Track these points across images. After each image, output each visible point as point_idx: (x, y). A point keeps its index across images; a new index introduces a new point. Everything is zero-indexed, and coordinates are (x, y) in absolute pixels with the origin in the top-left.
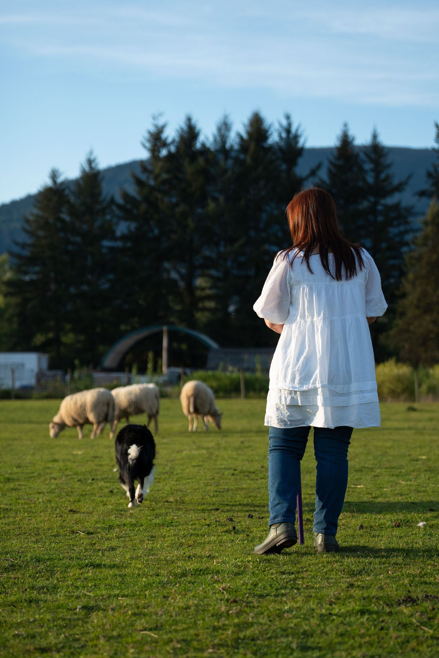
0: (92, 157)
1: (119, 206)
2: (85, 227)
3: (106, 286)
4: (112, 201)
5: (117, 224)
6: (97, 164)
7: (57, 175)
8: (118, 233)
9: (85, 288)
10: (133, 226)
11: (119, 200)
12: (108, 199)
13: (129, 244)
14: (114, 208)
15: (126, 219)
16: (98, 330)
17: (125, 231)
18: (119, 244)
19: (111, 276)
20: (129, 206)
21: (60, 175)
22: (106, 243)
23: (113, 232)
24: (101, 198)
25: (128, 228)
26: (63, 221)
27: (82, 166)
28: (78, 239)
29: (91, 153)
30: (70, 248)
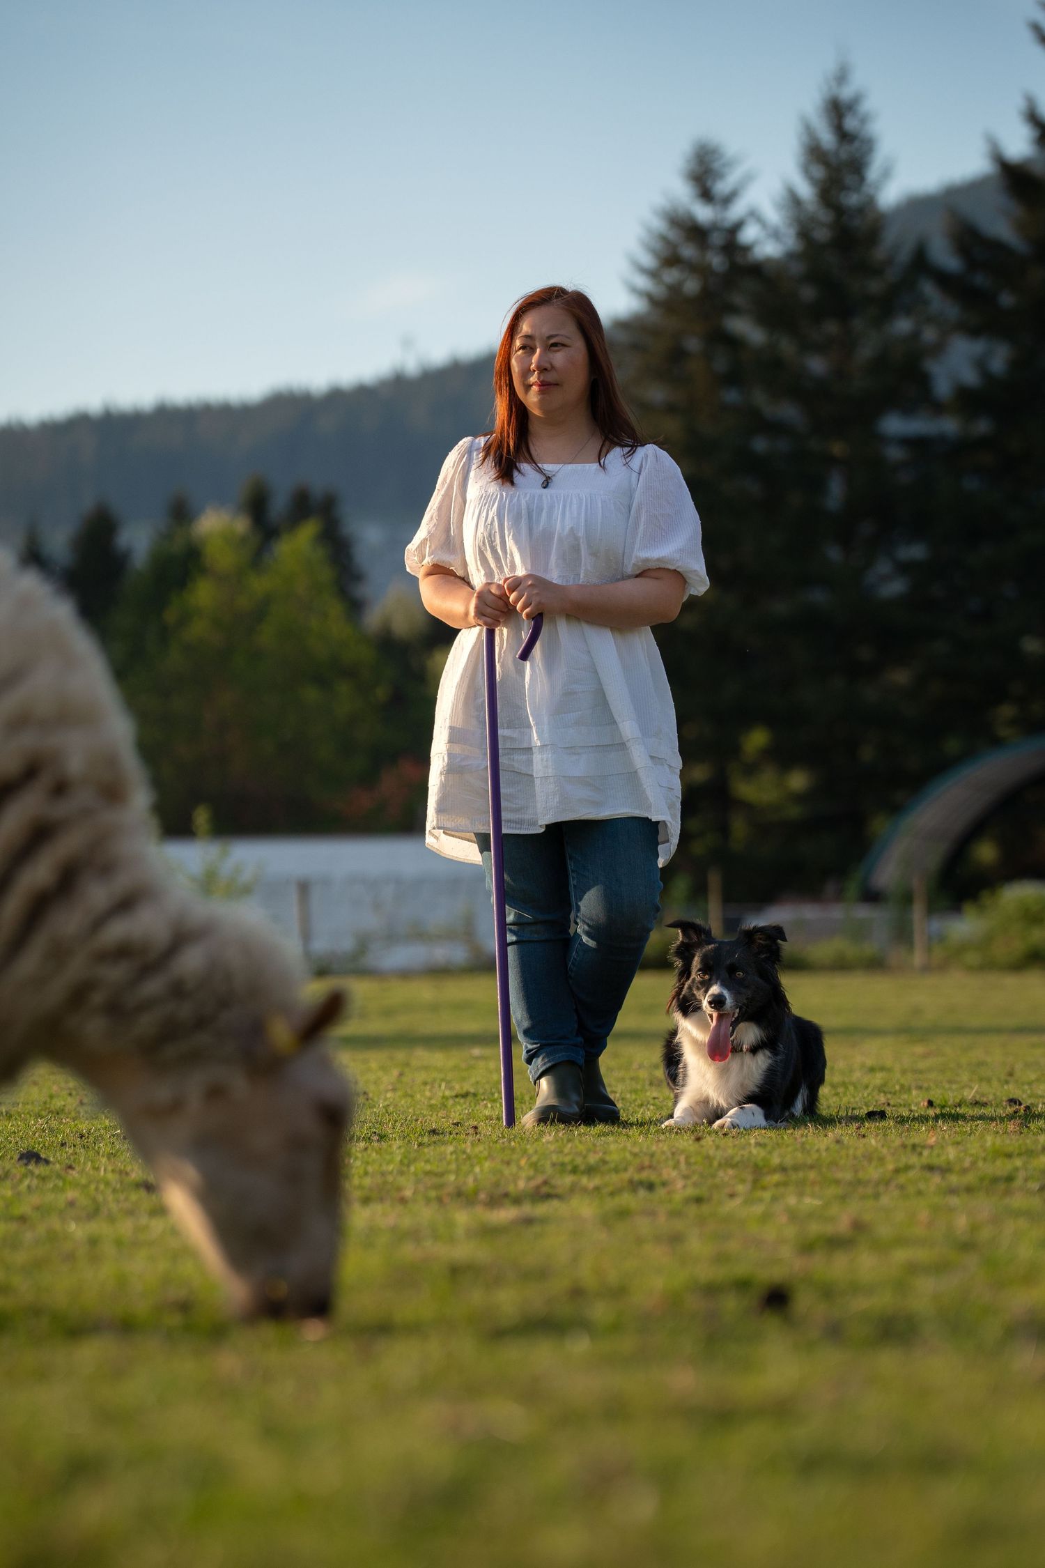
0: (846, 93)
1: (944, 280)
2: (817, 365)
3: (895, 588)
4: (920, 262)
5: (938, 349)
6: (864, 120)
7: (716, 165)
8: (943, 387)
9: (818, 597)
10: (1000, 358)
11: (945, 257)
12: (904, 256)
13: (982, 427)
14: (928, 289)
15: (974, 332)
16: (867, 754)
17: (970, 377)
18: (949, 426)
19: (915, 552)
20: (980, 280)
21: (730, 164)
22: (894, 425)
23: (923, 381)
24: (880, 253)
25: (981, 365)
26: (733, 343)
27: (809, 130)
28: (788, 412)
29: (842, 76)
30: (760, 445)
